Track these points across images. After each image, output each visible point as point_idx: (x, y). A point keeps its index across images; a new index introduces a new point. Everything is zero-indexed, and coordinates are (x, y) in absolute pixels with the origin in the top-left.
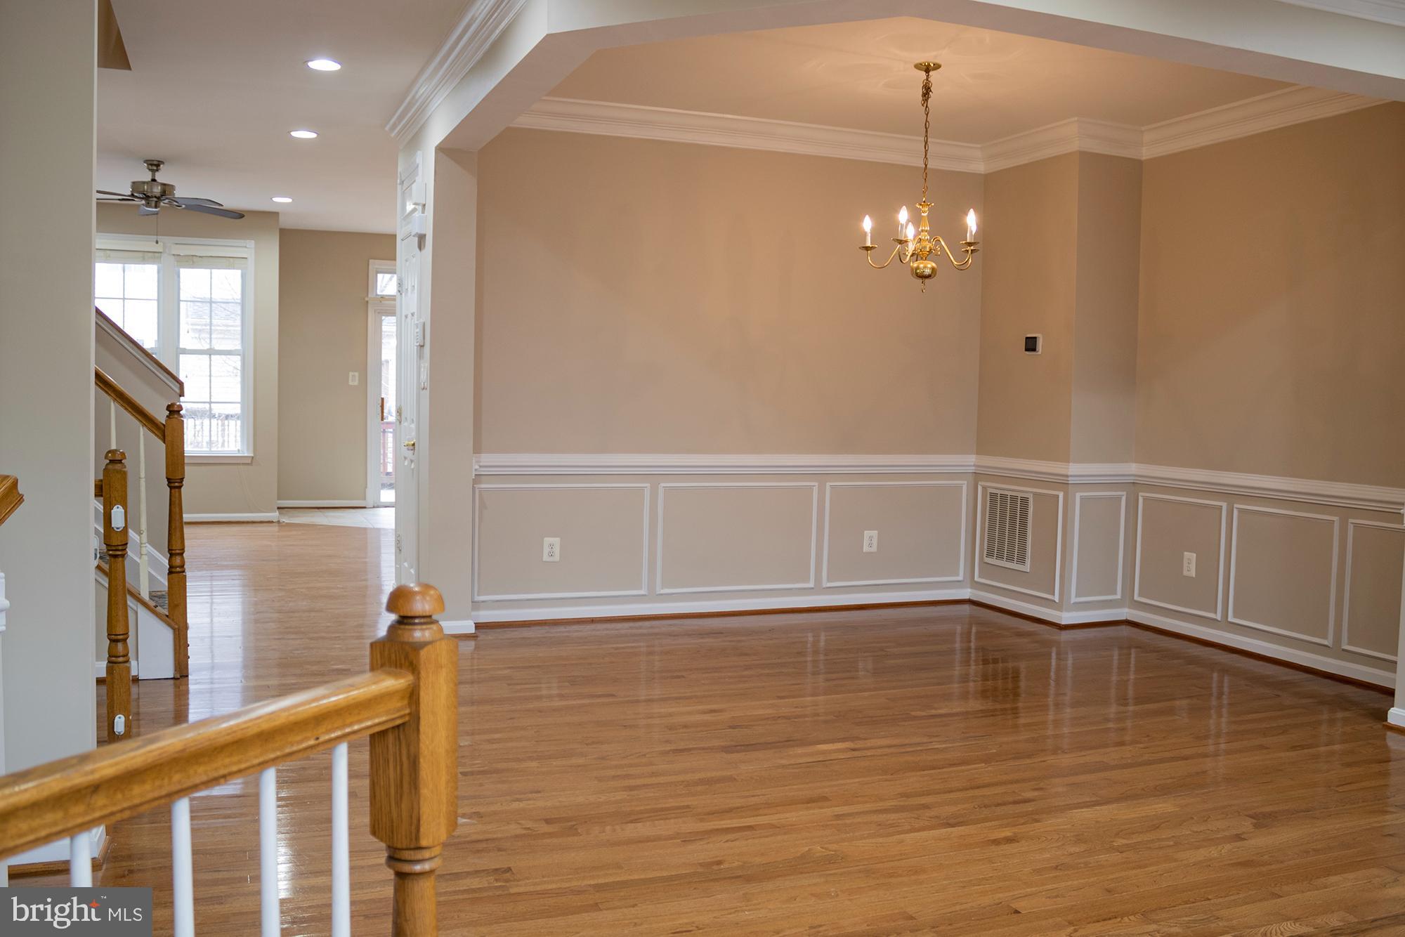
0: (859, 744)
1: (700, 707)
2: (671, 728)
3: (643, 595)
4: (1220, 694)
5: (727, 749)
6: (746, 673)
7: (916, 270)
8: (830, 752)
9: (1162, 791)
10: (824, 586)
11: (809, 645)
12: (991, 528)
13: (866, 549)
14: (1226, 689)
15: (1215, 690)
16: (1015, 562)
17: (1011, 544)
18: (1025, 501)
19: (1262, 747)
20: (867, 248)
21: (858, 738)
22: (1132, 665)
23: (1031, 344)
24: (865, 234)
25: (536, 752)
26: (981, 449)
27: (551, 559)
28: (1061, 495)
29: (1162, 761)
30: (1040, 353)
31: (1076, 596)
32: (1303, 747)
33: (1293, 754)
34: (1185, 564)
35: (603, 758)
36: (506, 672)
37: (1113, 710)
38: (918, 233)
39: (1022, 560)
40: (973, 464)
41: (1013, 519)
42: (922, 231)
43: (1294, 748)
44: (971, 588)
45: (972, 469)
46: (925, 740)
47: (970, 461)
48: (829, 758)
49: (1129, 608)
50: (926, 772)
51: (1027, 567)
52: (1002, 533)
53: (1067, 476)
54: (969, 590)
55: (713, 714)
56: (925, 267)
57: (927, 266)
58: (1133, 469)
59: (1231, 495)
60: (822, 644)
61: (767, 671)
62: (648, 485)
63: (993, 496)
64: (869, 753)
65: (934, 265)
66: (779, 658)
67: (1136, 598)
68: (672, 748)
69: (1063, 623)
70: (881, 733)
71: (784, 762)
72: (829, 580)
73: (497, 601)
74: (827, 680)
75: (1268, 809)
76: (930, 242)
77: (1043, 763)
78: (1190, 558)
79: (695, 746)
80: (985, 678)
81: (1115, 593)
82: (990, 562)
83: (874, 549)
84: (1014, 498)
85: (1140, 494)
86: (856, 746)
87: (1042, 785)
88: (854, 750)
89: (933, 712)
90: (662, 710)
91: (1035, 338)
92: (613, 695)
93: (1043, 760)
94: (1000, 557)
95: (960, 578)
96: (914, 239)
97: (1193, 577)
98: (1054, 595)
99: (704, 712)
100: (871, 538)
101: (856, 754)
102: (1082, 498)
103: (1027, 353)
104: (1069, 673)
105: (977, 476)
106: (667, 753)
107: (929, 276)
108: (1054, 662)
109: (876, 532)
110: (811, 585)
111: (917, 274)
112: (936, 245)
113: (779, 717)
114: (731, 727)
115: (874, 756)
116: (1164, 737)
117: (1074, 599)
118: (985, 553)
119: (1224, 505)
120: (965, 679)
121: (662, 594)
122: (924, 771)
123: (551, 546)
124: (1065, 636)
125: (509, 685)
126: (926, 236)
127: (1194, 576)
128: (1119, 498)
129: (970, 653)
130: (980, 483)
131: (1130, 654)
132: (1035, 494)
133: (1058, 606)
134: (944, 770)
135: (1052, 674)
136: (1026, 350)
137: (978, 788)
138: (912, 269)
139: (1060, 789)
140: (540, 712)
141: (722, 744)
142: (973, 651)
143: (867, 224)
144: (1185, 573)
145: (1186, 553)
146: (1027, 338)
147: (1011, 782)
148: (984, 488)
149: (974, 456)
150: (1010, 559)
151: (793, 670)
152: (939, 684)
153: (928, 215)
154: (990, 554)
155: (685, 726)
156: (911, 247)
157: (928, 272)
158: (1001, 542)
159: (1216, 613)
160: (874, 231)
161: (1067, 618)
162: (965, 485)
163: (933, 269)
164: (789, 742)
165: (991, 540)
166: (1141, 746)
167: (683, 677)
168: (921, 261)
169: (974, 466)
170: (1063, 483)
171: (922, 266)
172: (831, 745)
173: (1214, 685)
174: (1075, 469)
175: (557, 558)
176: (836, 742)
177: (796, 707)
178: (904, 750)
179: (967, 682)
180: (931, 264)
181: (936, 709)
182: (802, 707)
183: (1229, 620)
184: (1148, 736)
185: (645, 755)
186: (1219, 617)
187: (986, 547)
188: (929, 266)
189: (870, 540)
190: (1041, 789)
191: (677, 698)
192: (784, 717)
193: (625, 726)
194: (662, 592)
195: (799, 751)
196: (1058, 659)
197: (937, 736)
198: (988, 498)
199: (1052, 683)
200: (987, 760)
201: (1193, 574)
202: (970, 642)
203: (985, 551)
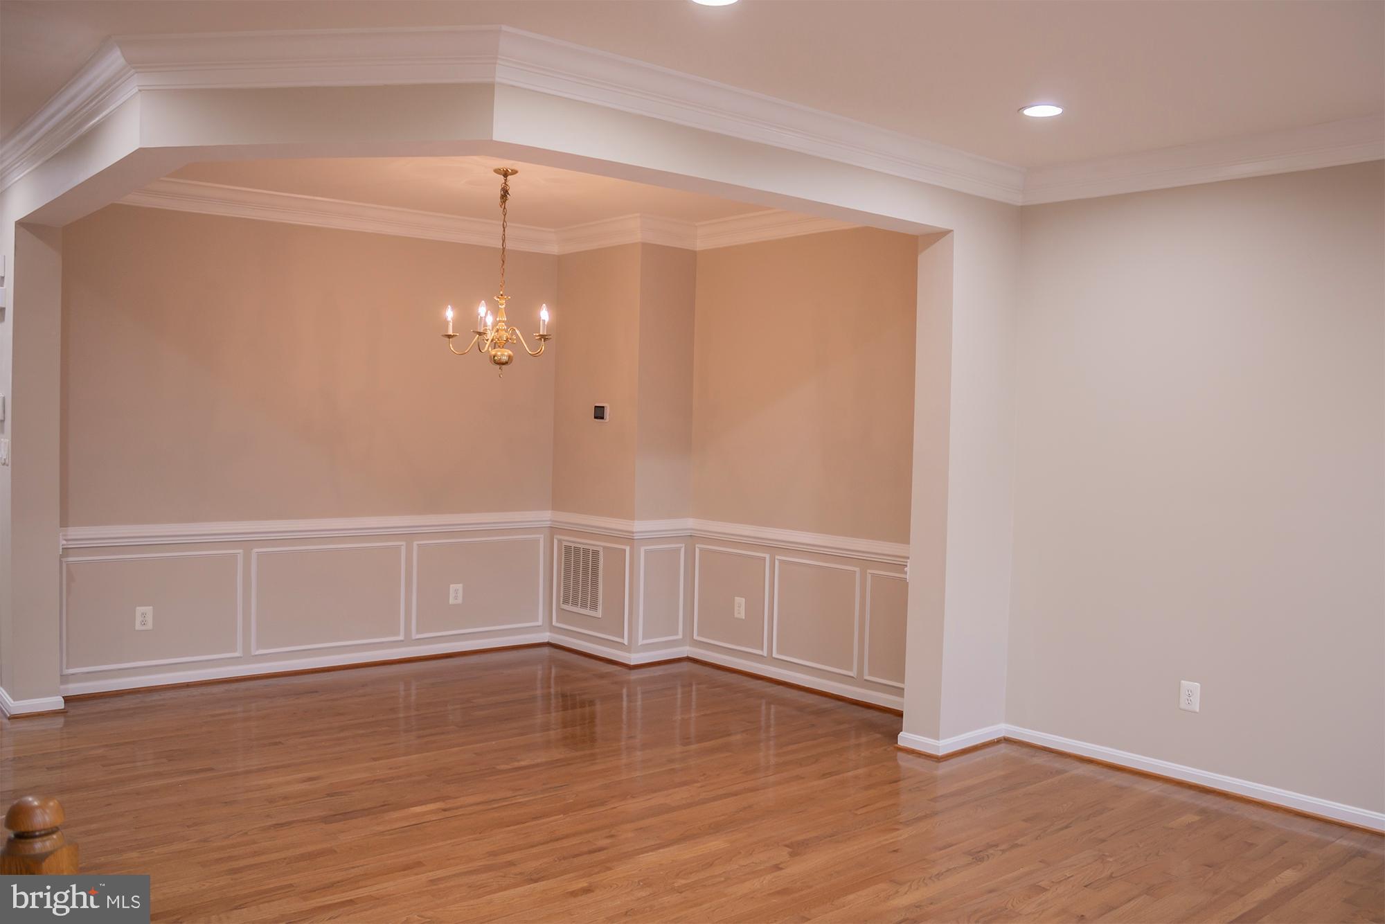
0: (449, 804)
1: (300, 776)
2: (271, 801)
3: (238, 657)
4: (768, 727)
5: (325, 820)
6: (342, 735)
7: (494, 357)
8: (424, 814)
9: (716, 828)
10: (414, 638)
11: (401, 700)
12: (567, 578)
13: (451, 601)
14: (772, 722)
15: (763, 723)
16: (588, 608)
17: (585, 592)
18: (596, 553)
19: (798, 778)
20: (449, 336)
21: (449, 798)
22: (693, 703)
23: (599, 413)
24: (447, 323)
25: (136, 840)
26: (558, 504)
27: (144, 628)
28: (628, 549)
29: (715, 799)
30: (607, 420)
31: (643, 639)
32: (831, 774)
33: (822, 782)
34: (736, 608)
35: (205, 841)
36: (100, 751)
37: (679, 748)
38: (495, 323)
39: (594, 607)
40: (548, 519)
41: (586, 569)
42: (500, 321)
43: (824, 776)
44: (550, 632)
45: (548, 524)
46: (509, 794)
47: (546, 516)
48: (422, 821)
49: (690, 646)
50: (512, 828)
51: (599, 614)
52: (576, 582)
53: (633, 533)
54: (548, 634)
55: (311, 783)
56: (502, 355)
57: (504, 354)
58: (690, 524)
59: (774, 548)
60: (413, 698)
61: (361, 732)
62: (241, 551)
63: (568, 549)
64: (460, 812)
65: (510, 352)
66: (373, 716)
67: (696, 637)
68: (274, 823)
69: (632, 664)
70: (470, 791)
71: (381, 828)
72: (418, 632)
73: (88, 673)
74: (419, 737)
75: (800, 838)
76: (506, 331)
77: (614, 810)
78: (740, 602)
79: (295, 819)
80: (565, 725)
81: (677, 634)
82: (567, 609)
83: (460, 601)
84: (586, 551)
85: (697, 546)
86: (448, 806)
87: (613, 832)
88: (445, 810)
89: (516, 764)
90: (261, 782)
91: (603, 407)
92: (211, 769)
93: (613, 806)
94: (575, 604)
95: (540, 623)
96: (492, 330)
97: (742, 619)
98: (623, 637)
99: (304, 781)
100: (456, 591)
101: (448, 814)
102: (646, 552)
103: (596, 420)
104: (639, 714)
105: (553, 530)
106: (269, 827)
107: (506, 363)
108: (625, 704)
109: (461, 585)
110: (401, 638)
111: (495, 361)
112: (512, 335)
113: (375, 780)
114: (328, 795)
115: (463, 815)
116: (718, 775)
117: (641, 642)
118: (562, 600)
119: (767, 557)
120: (546, 727)
121: (256, 655)
122: (509, 826)
123: (144, 615)
124: (635, 676)
125: (104, 766)
126: (502, 326)
127: (744, 618)
128: (679, 550)
129: (550, 699)
130: (555, 536)
131: (691, 691)
132: (604, 548)
133: (627, 648)
134: (527, 824)
135: (624, 717)
136: (595, 418)
137: (557, 840)
138: (490, 356)
139: (630, 835)
140: (138, 794)
141: (321, 814)
142: (553, 697)
143: (450, 314)
144: (736, 615)
145: (736, 598)
146: (596, 407)
147: (587, 832)
148: (560, 541)
149: (550, 512)
150: (584, 606)
151: (387, 728)
152: (522, 734)
153: (505, 308)
154: (566, 601)
155: (285, 798)
156: (490, 335)
157: (505, 359)
158: (576, 591)
159: (762, 649)
160: (456, 322)
161: (634, 658)
162: (541, 538)
163: (510, 357)
164: (386, 807)
165: (566, 588)
166: (699, 785)
167: (280, 742)
168: (499, 349)
169: (550, 520)
170: (629, 539)
171: (499, 353)
172: (424, 806)
173: (763, 719)
174: (640, 526)
175: (150, 626)
176: (428, 803)
177: (391, 768)
178: (490, 807)
179: (548, 730)
180: (507, 352)
181: (518, 761)
182: (396, 768)
183: (774, 656)
184: (704, 774)
185: (246, 833)
186: (765, 655)
187: (562, 595)
188: (506, 354)
189: (456, 592)
190: (612, 836)
191: (277, 767)
192: (379, 780)
193: (226, 803)
194: (257, 653)
195: (396, 815)
196: (630, 701)
197: (520, 789)
198: (563, 550)
199: (624, 727)
200: (565, 810)
201: (743, 616)
202: (549, 687)
203: (562, 599)
